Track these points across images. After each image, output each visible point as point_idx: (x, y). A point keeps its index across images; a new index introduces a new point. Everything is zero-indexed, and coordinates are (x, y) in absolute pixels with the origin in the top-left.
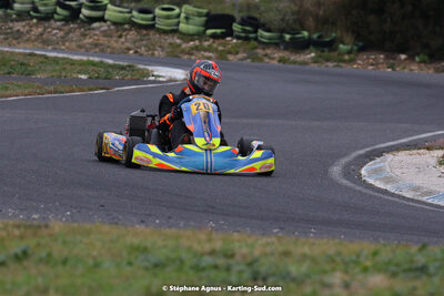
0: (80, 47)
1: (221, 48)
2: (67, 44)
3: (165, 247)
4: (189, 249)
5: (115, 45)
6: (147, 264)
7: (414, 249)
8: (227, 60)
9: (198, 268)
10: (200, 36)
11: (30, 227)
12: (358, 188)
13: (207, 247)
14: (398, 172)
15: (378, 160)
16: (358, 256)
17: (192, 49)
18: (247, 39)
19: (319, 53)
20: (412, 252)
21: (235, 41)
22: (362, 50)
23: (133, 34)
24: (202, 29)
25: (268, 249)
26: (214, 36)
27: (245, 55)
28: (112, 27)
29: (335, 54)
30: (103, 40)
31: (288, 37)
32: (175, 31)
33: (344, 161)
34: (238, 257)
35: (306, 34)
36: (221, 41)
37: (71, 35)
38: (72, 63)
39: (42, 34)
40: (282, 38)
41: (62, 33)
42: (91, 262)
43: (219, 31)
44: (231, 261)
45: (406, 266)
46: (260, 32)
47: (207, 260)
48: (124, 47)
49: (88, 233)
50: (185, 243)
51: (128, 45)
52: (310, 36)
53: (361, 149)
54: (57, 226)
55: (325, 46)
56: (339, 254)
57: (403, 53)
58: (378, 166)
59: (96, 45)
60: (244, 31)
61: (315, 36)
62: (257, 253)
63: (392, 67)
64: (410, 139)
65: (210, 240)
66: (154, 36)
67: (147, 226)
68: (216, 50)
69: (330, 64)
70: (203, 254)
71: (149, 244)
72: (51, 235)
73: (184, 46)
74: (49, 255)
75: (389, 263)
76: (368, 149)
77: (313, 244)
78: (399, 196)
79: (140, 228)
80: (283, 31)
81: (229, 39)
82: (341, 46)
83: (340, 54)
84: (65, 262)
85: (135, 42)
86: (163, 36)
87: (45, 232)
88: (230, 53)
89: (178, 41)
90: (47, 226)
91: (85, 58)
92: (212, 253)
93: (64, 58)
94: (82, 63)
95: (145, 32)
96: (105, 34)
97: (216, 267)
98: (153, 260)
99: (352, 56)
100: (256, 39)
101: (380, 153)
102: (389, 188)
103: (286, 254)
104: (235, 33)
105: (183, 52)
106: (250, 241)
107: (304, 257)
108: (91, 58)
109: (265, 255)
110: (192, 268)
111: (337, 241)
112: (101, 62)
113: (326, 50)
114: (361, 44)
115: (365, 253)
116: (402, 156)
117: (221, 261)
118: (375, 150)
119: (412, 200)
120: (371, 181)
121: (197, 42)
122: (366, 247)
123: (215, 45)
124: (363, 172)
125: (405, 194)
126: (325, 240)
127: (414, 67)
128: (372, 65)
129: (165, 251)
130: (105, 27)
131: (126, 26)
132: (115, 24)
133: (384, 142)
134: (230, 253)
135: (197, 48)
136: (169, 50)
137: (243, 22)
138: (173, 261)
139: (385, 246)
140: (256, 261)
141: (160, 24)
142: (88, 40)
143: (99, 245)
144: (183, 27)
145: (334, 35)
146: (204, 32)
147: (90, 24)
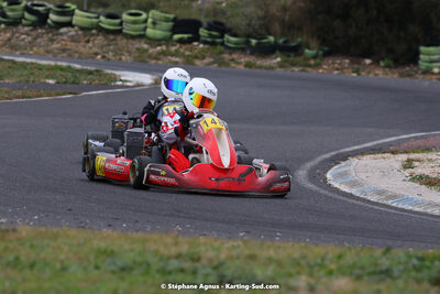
0: (48, 52)
1: (187, 53)
2: (35, 49)
3: (132, 250)
4: (156, 252)
5: (82, 50)
6: (113, 267)
7: (378, 252)
8: (193, 64)
9: (164, 272)
10: (167, 41)
12: (323, 192)
13: (174, 251)
14: (363, 176)
15: (343, 163)
16: (323, 259)
17: (159, 54)
18: (213, 44)
19: (286, 58)
20: (375, 255)
21: (201, 46)
22: (327, 54)
23: (100, 39)
24: (169, 34)
25: (234, 253)
26: (181, 41)
27: (211, 60)
28: (80, 32)
30: (71, 45)
31: (254, 42)
32: (142, 36)
33: (309, 165)
34: (204, 261)
35: (272, 39)
36: (187, 46)
37: (39, 40)
38: (40, 68)
39: (10, 39)
40: (248, 42)
41: (30, 38)
42: (58, 266)
43: (185, 36)
44: (198, 265)
45: (371, 269)
46: (227, 37)
47: (174, 264)
48: (91, 51)
49: (55, 237)
50: (153, 247)
51: (95, 50)
52: (276, 42)
53: (326, 153)
54: (24, 230)
55: (291, 51)
56: (304, 257)
57: (368, 58)
58: (343, 170)
59: (64, 50)
60: (211, 36)
61: (281, 41)
62: (223, 256)
63: (357, 71)
64: (375, 143)
65: (176, 244)
66: (121, 41)
67: (114, 230)
68: (183, 55)
69: (296, 69)
70: (169, 258)
71: (115, 248)
72: (18, 239)
73: (151, 51)
74: (17, 258)
75: (354, 266)
76: (333, 153)
77: (279, 247)
78: (364, 200)
79: (106, 231)
80: (249, 36)
81: (196, 43)
82: (307, 51)
83: (308, 59)
84: (32, 266)
85: (102, 47)
86: (131, 41)
87: (12, 236)
88: (196, 57)
89: (146, 46)
90: (14, 230)
91: (53, 63)
92: (179, 256)
93: (32, 63)
94: (50, 68)
95: (112, 37)
96: (73, 39)
97: (182, 270)
98: (119, 263)
99: (318, 60)
100: (222, 44)
101: (344, 157)
102: (354, 191)
103: (252, 257)
104: (202, 39)
105: (150, 57)
106: (216, 244)
107: (270, 260)
108: (59, 63)
109: (231, 258)
110: (159, 271)
111: (303, 244)
112: (69, 67)
113: (292, 54)
114: (326, 49)
115: (330, 256)
116: (367, 160)
117: (187, 265)
118: (340, 154)
119: (377, 204)
120: (336, 185)
121: (164, 47)
122: (328, 250)
123: (182, 50)
124: (328, 175)
125: (369, 198)
126: (291, 244)
127: (379, 72)
128: (337, 70)
129: (132, 255)
130: (72, 32)
131: (94, 31)
132: (82, 28)
133: (348, 146)
134: (196, 256)
135: (164, 53)
136: (137, 55)
137: (210, 28)
138: (140, 264)
139: (350, 249)
140: (221, 264)
141: (127, 29)
142: (56, 46)
143: (66, 248)
144: (150, 32)
145: (299, 40)
146: (171, 37)
147: (58, 29)
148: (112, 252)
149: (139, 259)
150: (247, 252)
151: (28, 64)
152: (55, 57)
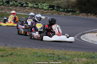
0: (23, 12)
1: (52, 12)
2: (21, 11)
3: (41, 52)
4: (46, 53)
6: (37, 56)
8: (53, 14)
9: (47, 57)
10: (48, 10)
11: (13, 48)
12: (80, 41)
13: (49, 53)
14: (88, 37)
15: (84, 35)
16: (80, 55)
17: (46, 12)
19: (72, 13)
20: (91, 54)
21: (55, 11)
22: (81, 13)
23: (34, 9)
24: (48, 8)
25: (62, 53)
26: (51, 10)
27: (57, 14)
29: (76, 13)
30: (28, 10)
31: (66, 10)
32: (43, 9)
33: (77, 35)
34: (55, 55)
35: (69, 9)
36: (52, 11)
37: (21, 9)
38: (22, 15)
39: (15, 9)
40: (65, 10)
41: (19, 9)
42: (25, 56)
43: (52, 9)
45: (90, 57)
46: (60, 9)
47: (49, 55)
49: (25, 50)
50: (45, 52)
52: (70, 10)
53: (81, 33)
54: (18, 48)
55: (73, 12)
56: (76, 54)
57: (89, 13)
58: (84, 36)
59: (27, 12)
60: (57, 9)
61: (71, 10)
63: (87, 16)
64: (91, 31)
65: (50, 51)
66: (38, 10)
67: (37, 48)
69: (75, 16)
71: (37, 52)
72: (17, 50)
73: (44, 12)
74: (17, 54)
75: (87, 56)
77: (71, 52)
78: (88, 42)
80: (65, 9)
82: (77, 12)
83: (77, 13)
84: (20, 55)
85: (34, 11)
86: (40, 10)
87: (16, 49)
88: (54, 13)
89: (43, 11)
90: (16, 48)
91: (24, 14)
92: (50, 54)
93: (20, 14)
94: (24, 15)
95: (36, 9)
96: (28, 9)
97: (51, 57)
98: (38, 55)
99: (79, 14)
100: (59, 10)
101: (84, 34)
102: (86, 41)
103: (65, 54)
104: (55, 9)
105: (44, 13)
106: (58, 51)
107: (69, 55)
108: (26, 14)
109: (61, 54)
110: (46, 57)
111: (76, 51)
112: (28, 15)
113: (74, 13)
114: (81, 11)
115: (82, 54)
116: (89, 34)
117: (52, 55)
118: (84, 33)
120: (83, 39)
121: (47, 11)
122: (82, 53)
123: (51, 12)
124: (81, 37)
125: (90, 42)
126: (73, 51)
127: (92, 16)
128: (83, 16)
129: (41, 53)
130: (28, 8)
131: (33, 8)
132: (30, 7)
133: (85, 31)
134: (54, 54)
135: (47, 12)
136: (42, 12)
137: (57, 7)
138: (42, 55)
139: (86, 52)
140: (59, 55)
141: (40, 7)
142: (25, 11)
143: (27, 52)
144: (44, 8)
145: (75, 9)
146: (49, 9)
147: (25, 7)
148: (37, 53)
149: (42, 54)
150: (64, 53)
151: (19, 14)
152: (25, 13)
